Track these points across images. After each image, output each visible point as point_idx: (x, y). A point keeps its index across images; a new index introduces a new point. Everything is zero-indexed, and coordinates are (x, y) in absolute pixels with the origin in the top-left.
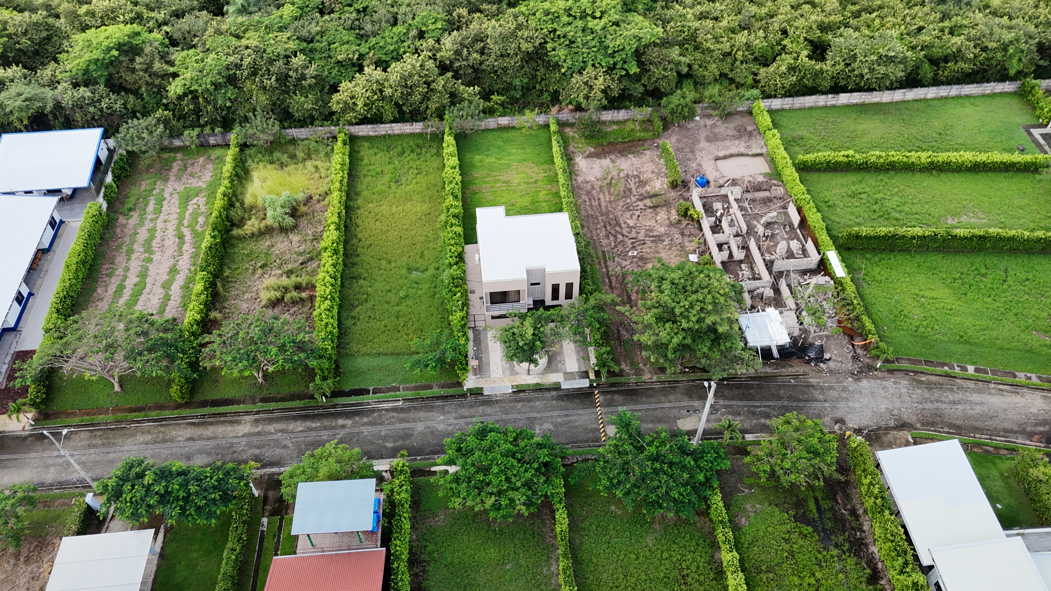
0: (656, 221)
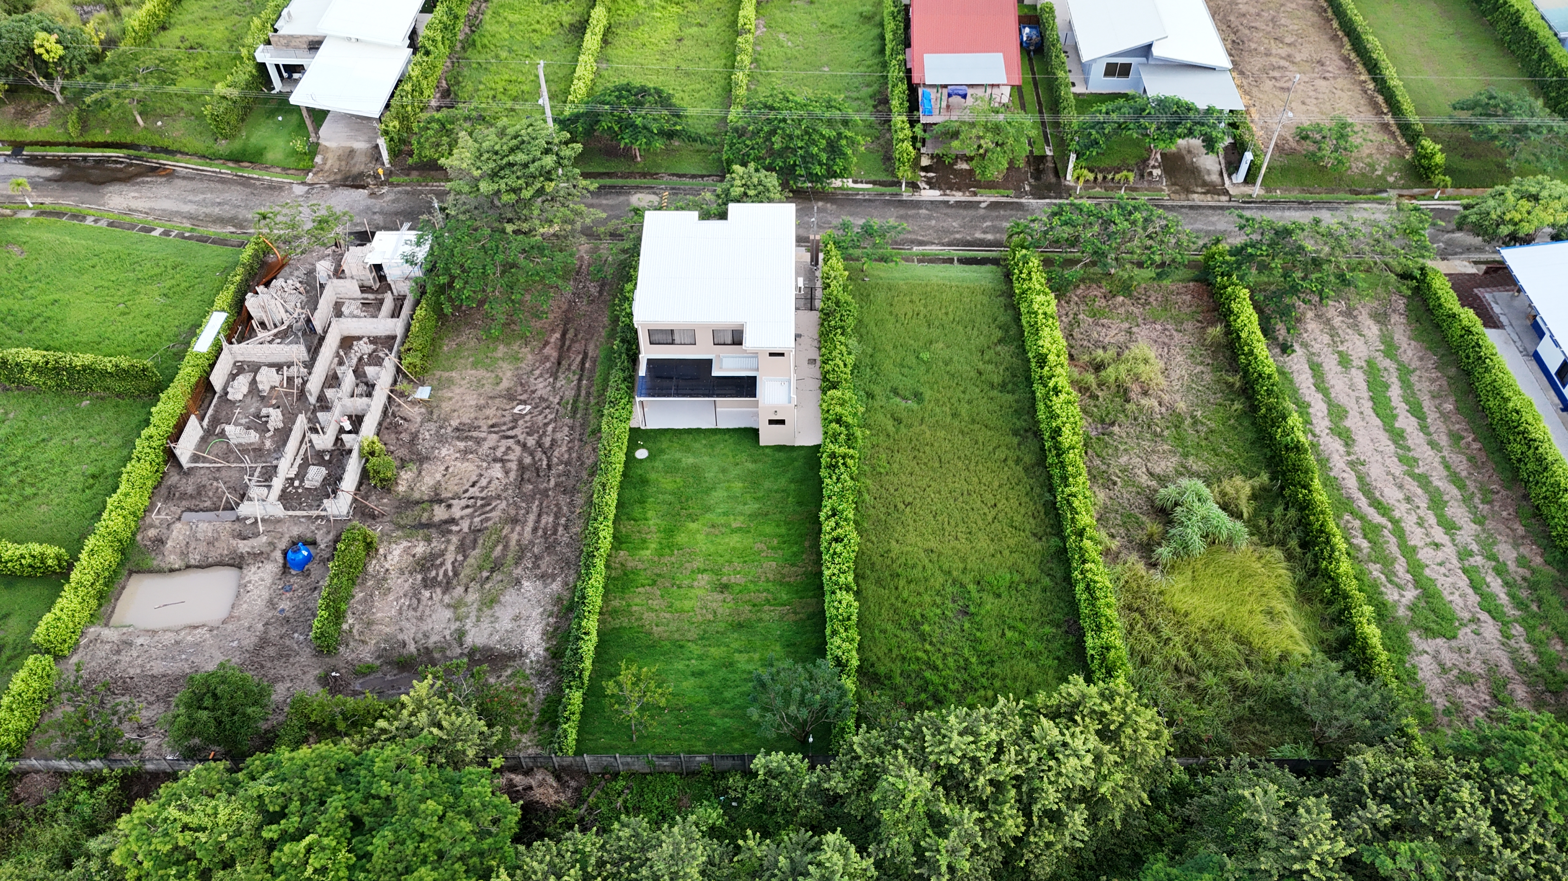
0: (447, 469)
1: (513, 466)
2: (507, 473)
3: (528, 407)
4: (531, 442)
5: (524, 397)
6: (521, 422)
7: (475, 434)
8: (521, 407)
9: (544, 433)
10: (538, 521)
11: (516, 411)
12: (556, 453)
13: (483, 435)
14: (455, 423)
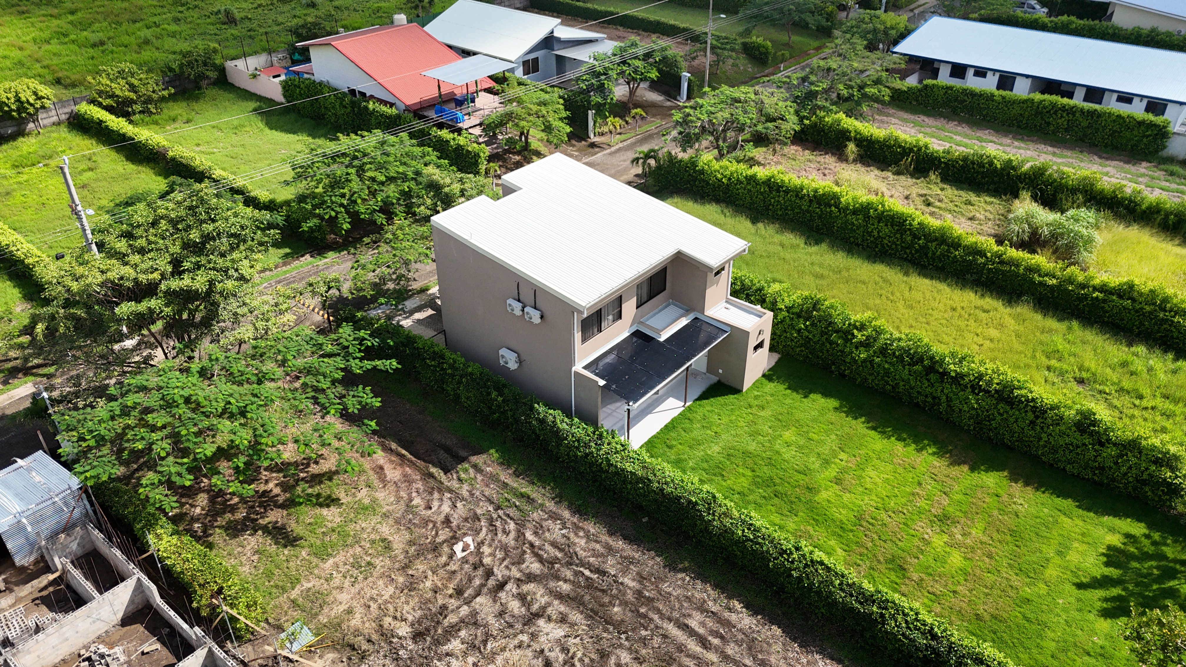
1: (557, 607)
2: (563, 619)
3: (469, 540)
4: (535, 567)
5: (444, 534)
6: (487, 561)
7: (452, 619)
8: (458, 548)
9: (532, 545)
10: (692, 633)
11: (460, 554)
12: (582, 554)
13: (465, 610)
14: (404, 630)
